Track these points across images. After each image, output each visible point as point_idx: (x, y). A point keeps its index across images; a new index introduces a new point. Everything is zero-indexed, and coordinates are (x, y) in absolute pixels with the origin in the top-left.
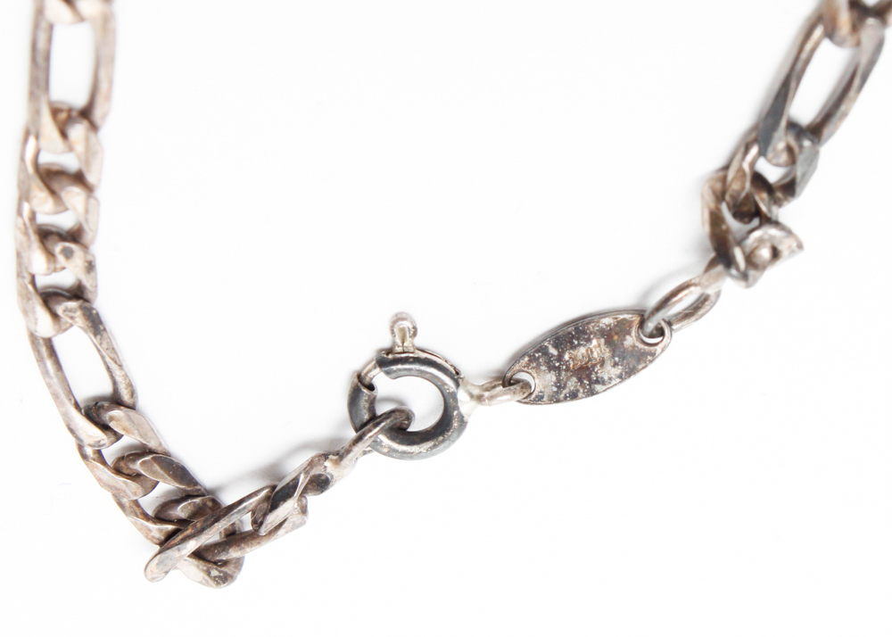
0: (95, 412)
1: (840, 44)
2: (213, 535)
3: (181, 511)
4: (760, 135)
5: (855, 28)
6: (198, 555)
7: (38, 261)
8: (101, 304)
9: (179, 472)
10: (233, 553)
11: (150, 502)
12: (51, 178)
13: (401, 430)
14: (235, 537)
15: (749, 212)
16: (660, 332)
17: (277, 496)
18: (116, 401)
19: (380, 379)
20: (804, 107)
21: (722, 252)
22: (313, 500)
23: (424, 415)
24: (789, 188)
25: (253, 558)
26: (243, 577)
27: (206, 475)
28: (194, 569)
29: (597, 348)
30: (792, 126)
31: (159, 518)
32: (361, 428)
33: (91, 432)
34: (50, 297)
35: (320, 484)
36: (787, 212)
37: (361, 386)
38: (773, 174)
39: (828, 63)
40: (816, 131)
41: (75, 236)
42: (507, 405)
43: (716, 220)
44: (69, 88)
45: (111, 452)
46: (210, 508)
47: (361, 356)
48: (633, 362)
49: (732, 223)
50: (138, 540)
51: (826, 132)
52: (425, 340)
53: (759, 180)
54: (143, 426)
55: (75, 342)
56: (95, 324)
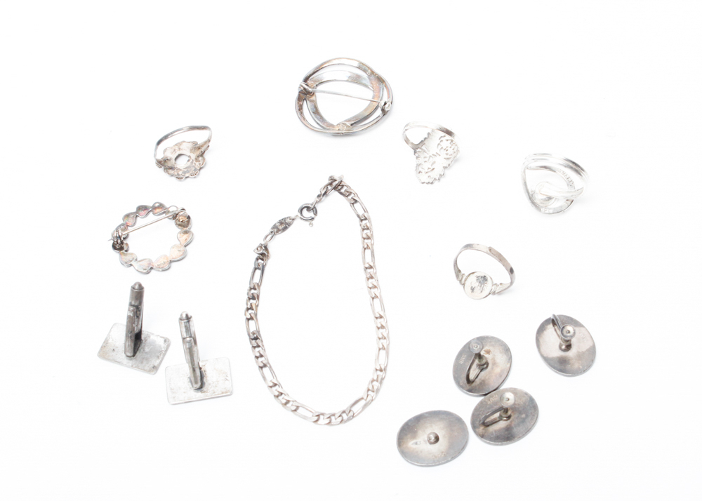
0: (356, 201)
1: (256, 283)
2: (334, 184)
3: (340, 187)
4: (264, 267)
5: (254, 285)
6: (336, 180)
7: (368, 225)
8: (358, 219)
9: (341, 193)
10: (330, 182)
11: (345, 188)
12: (369, 238)
13: (308, 208)
14: (331, 184)
15: (262, 254)
16: (272, 232)
17: (325, 193)
18: (353, 204)
19: (313, 216)
20: (258, 272)
21: (266, 248)
22: (319, 193)
23: (305, 210)
24: (257, 259)
25: (327, 182)
26: (328, 178)
27: (336, 193)
28: (336, 178)
29: (280, 228)
30: (259, 269)
31: (343, 186)
32: (314, 207)
33: (356, 198)
34: (366, 219)
35: (319, 196)
36: (257, 255)
37: (316, 213)
38: (260, 261)
39: (256, 279)
40: (255, 269)
41: (364, 229)
42: (293, 217)
43: (268, 253)
44: (368, 252)
45: (352, 195)
46: (335, 188)
47: (316, 218)
48: (274, 227)
49: (264, 252)
50: (346, 181)
52: (307, 223)
53: (262, 260)
54: (348, 200)
55: (361, 212)
56: (358, 216)
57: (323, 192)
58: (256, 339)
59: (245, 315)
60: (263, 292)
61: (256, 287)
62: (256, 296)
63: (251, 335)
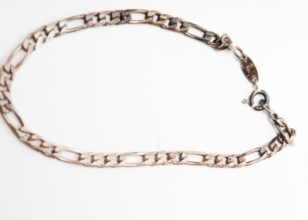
0: (261, 155)
1: (188, 30)
2: (286, 135)
3: (281, 140)
4: (206, 42)
5: (185, 27)
6: (290, 136)
7: (232, 164)
8: (241, 153)
9: (274, 140)
10: (290, 130)
11: (279, 145)
12: (216, 162)
13: (264, 101)
14: (287, 130)
15: (220, 42)
16: (244, 57)
17: (277, 123)
18: (259, 151)
19: (254, 105)
20: (200, 35)
21: (226, 48)
22: (279, 117)
23: (262, 97)
24: (216, 36)
25: (290, 127)
26: (295, 129)
27: (275, 135)
28: (292, 137)
29: (248, 67)
30: (204, 36)
31: (282, 143)
32: (263, 109)
33: (265, 155)
34: (239, 162)
35: (276, 116)
36: (220, 35)
37: (255, 109)
38: (213, 39)
39: (192, 31)
40: (205, 32)
41: (227, 158)
42: (258, 84)
43: (221, 49)
45: (269, 152)
46: (280, 135)
47: (250, 109)
48: (249, 61)
49: (223, 45)
50: (286, 148)
51: (205, 30)
52: (247, 98)
53: (214, 41)
54: (265, 146)
55: (247, 158)
56: (244, 155)
57: (278, 121)
58: (122, 18)
59: (152, 11)
60: (176, 37)
61: (183, 29)
62: (172, 27)
63: (127, 13)
